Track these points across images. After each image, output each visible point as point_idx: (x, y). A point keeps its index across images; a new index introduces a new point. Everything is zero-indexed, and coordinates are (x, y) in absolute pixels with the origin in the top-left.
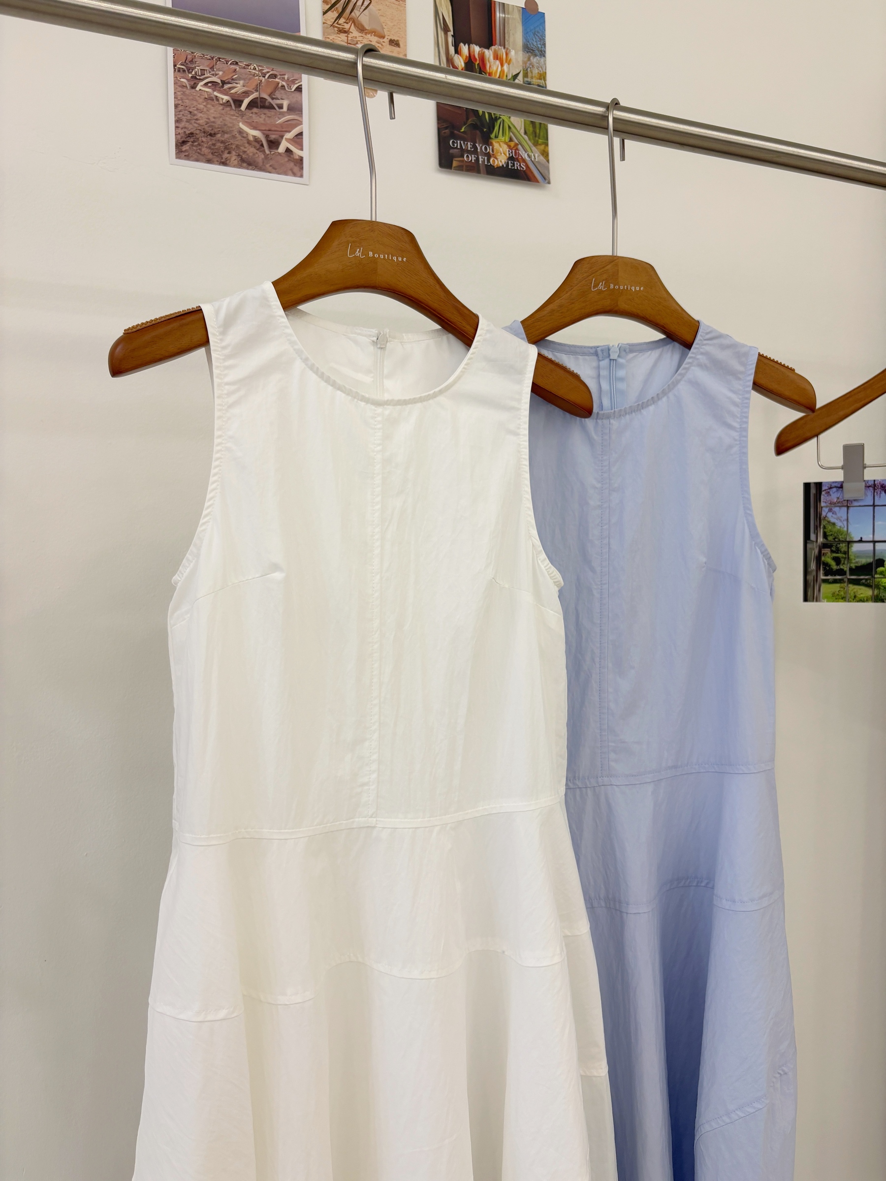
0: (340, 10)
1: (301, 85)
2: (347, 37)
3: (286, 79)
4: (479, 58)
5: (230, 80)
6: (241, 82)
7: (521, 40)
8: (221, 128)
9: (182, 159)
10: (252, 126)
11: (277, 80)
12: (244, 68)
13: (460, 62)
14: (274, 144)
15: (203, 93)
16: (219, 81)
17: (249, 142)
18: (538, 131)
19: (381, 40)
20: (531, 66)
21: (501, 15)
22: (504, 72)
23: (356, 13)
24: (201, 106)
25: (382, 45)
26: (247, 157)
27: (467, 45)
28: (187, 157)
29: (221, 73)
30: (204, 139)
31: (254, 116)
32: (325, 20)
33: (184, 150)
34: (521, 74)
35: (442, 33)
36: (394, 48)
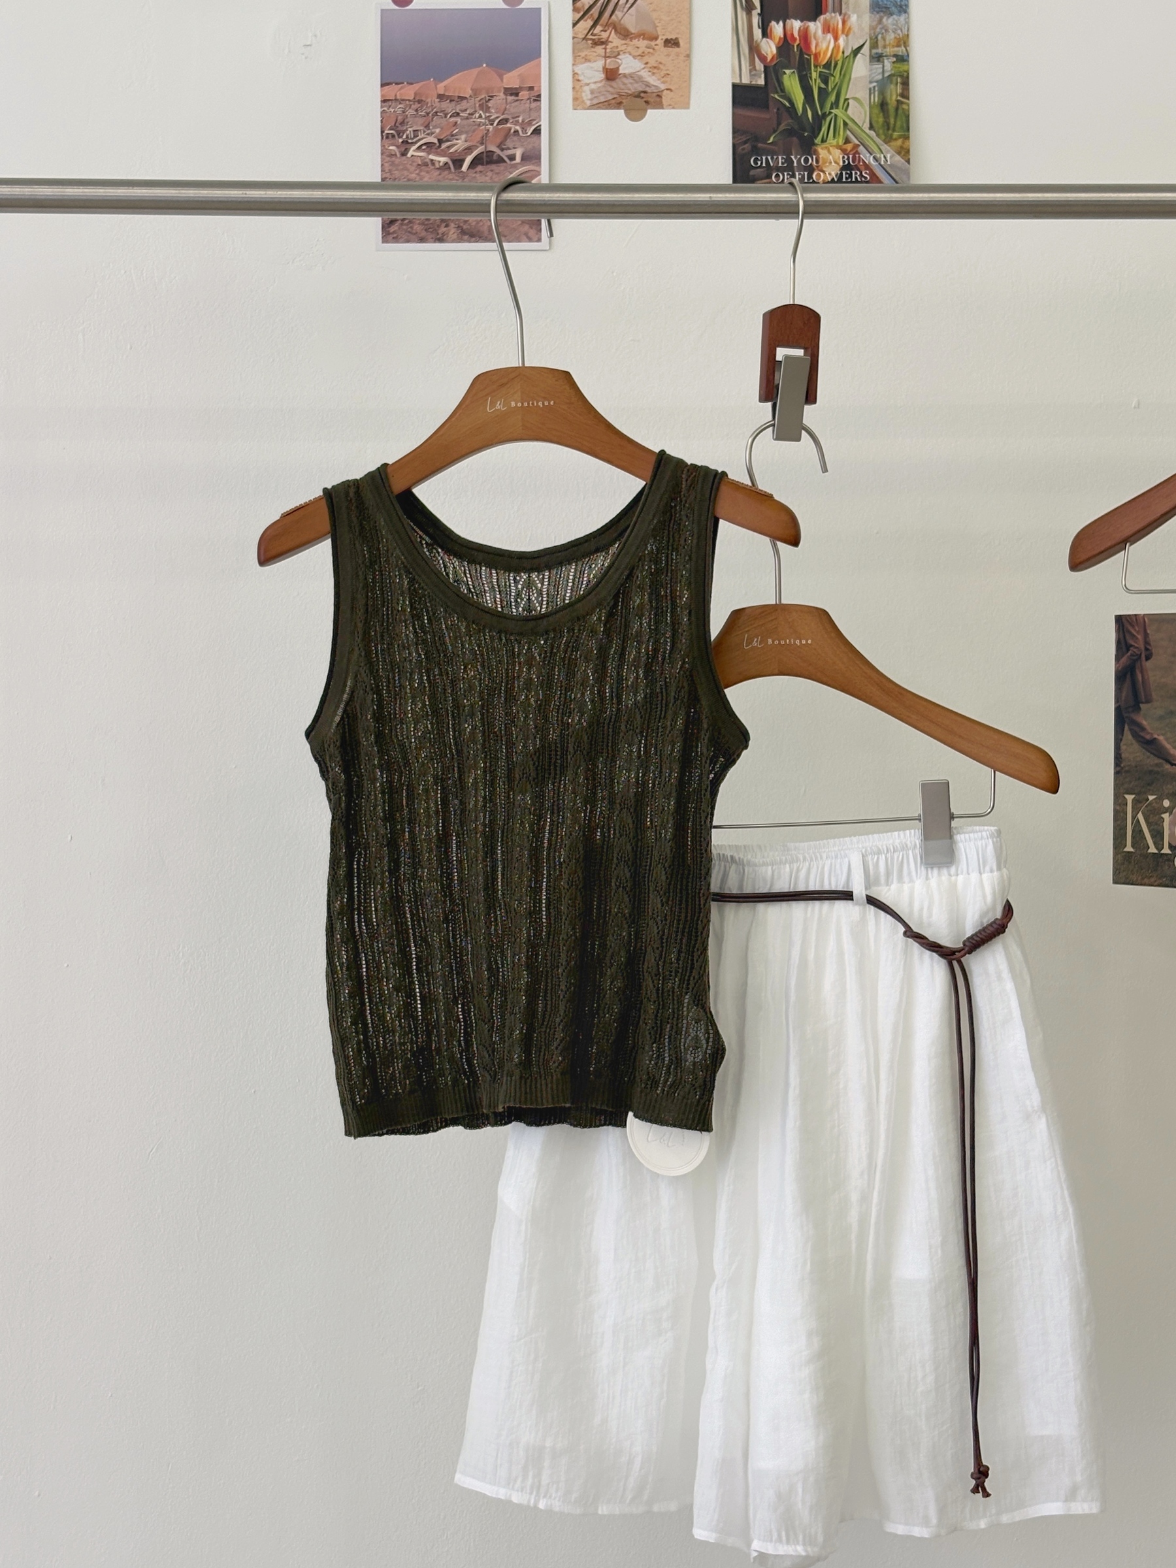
0: (596, 16)
1: (540, 126)
2: (605, 49)
3: (520, 121)
4: (799, 35)
5: (449, 137)
6: (463, 137)
9: (389, 242)
11: (509, 125)
12: (467, 118)
13: (770, 48)
15: (415, 159)
16: (436, 141)
18: (892, 121)
19: (653, 43)
20: (883, 31)
22: (839, 47)
23: (617, 14)
24: (413, 175)
25: (654, 49)
26: (467, 227)
27: (781, 23)
28: (396, 240)
29: (438, 130)
31: (478, 175)
32: (575, 33)
33: (391, 231)
34: (867, 47)
35: (744, 13)
36: (671, 49)
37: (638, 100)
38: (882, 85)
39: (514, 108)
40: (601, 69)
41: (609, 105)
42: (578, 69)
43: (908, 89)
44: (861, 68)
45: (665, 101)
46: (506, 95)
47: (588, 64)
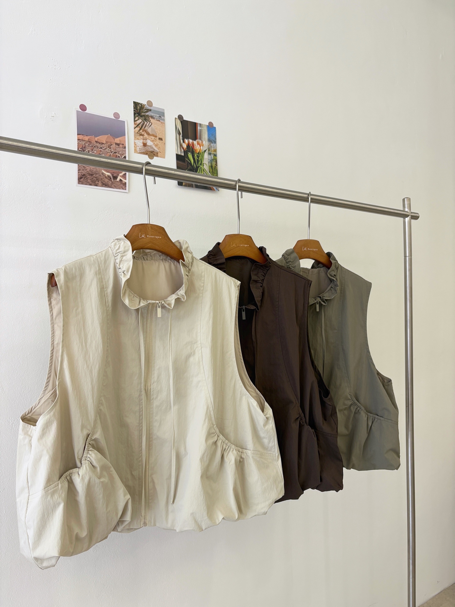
0: (140, 127)
1: (126, 156)
2: (143, 137)
3: (120, 153)
4: (191, 144)
7: (207, 137)
8: (95, 172)
9: (80, 184)
10: (107, 171)
11: (117, 154)
12: (104, 150)
13: (185, 146)
14: (115, 178)
17: (106, 177)
18: (214, 171)
19: (156, 138)
20: (211, 147)
21: (200, 128)
22: (201, 149)
23: (146, 128)
25: (156, 140)
26: (105, 183)
27: (187, 140)
28: (82, 183)
29: (96, 152)
30: (89, 177)
32: (135, 131)
33: (81, 181)
34: (207, 150)
35: (178, 135)
36: (160, 141)
37: (152, 153)
38: (211, 161)
39: (118, 149)
40: (142, 143)
41: (144, 153)
42: (136, 141)
43: (217, 164)
44: (206, 156)
45: (159, 155)
46: (116, 145)
47: (138, 140)
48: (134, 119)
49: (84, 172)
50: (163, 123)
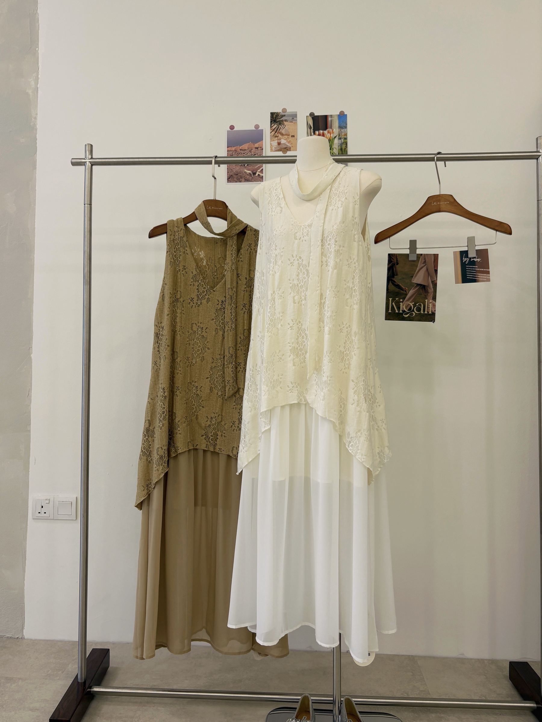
0: (276, 131)
2: (278, 138)
7: (338, 125)
8: (240, 172)
9: (229, 183)
10: (248, 170)
11: (256, 156)
12: (246, 154)
14: (254, 174)
17: (247, 175)
19: (289, 136)
20: (341, 133)
21: (331, 119)
22: (331, 136)
23: (281, 130)
24: (234, 167)
25: (289, 138)
26: (247, 179)
27: (318, 131)
30: (235, 176)
31: (249, 167)
32: (271, 135)
33: (229, 179)
34: (338, 136)
35: (309, 129)
36: (292, 138)
37: (285, 149)
38: (341, 144)
39: (257, 152)
40: (277, 143)
41: (279, 150)
42: (272, 142)
43: (347, 145)
44: (336, 141)
45: (291, 149)
46: (255, 149)
47: (274, 142)
48: (271, 125)
49: (231, 174)
50: (296, 123)
